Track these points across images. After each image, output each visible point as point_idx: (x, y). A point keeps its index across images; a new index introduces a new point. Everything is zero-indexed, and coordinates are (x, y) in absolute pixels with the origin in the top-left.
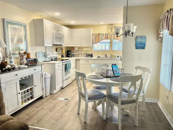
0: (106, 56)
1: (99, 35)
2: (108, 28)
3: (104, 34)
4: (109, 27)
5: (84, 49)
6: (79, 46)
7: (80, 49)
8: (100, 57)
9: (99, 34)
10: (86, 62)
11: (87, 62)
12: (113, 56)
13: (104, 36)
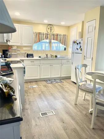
0: (47, 56)
1: (39, 35)
2: (47, 28)
3: (44, 34)
4: (49, 27)
5: (24, 49)
6: (19, 44)
7: (19, 48)
8: (41, 57)
9: (40, 33)
10: (31, 63)
11: (33, 63)
12: (53, 56)
13: (44, 36)
